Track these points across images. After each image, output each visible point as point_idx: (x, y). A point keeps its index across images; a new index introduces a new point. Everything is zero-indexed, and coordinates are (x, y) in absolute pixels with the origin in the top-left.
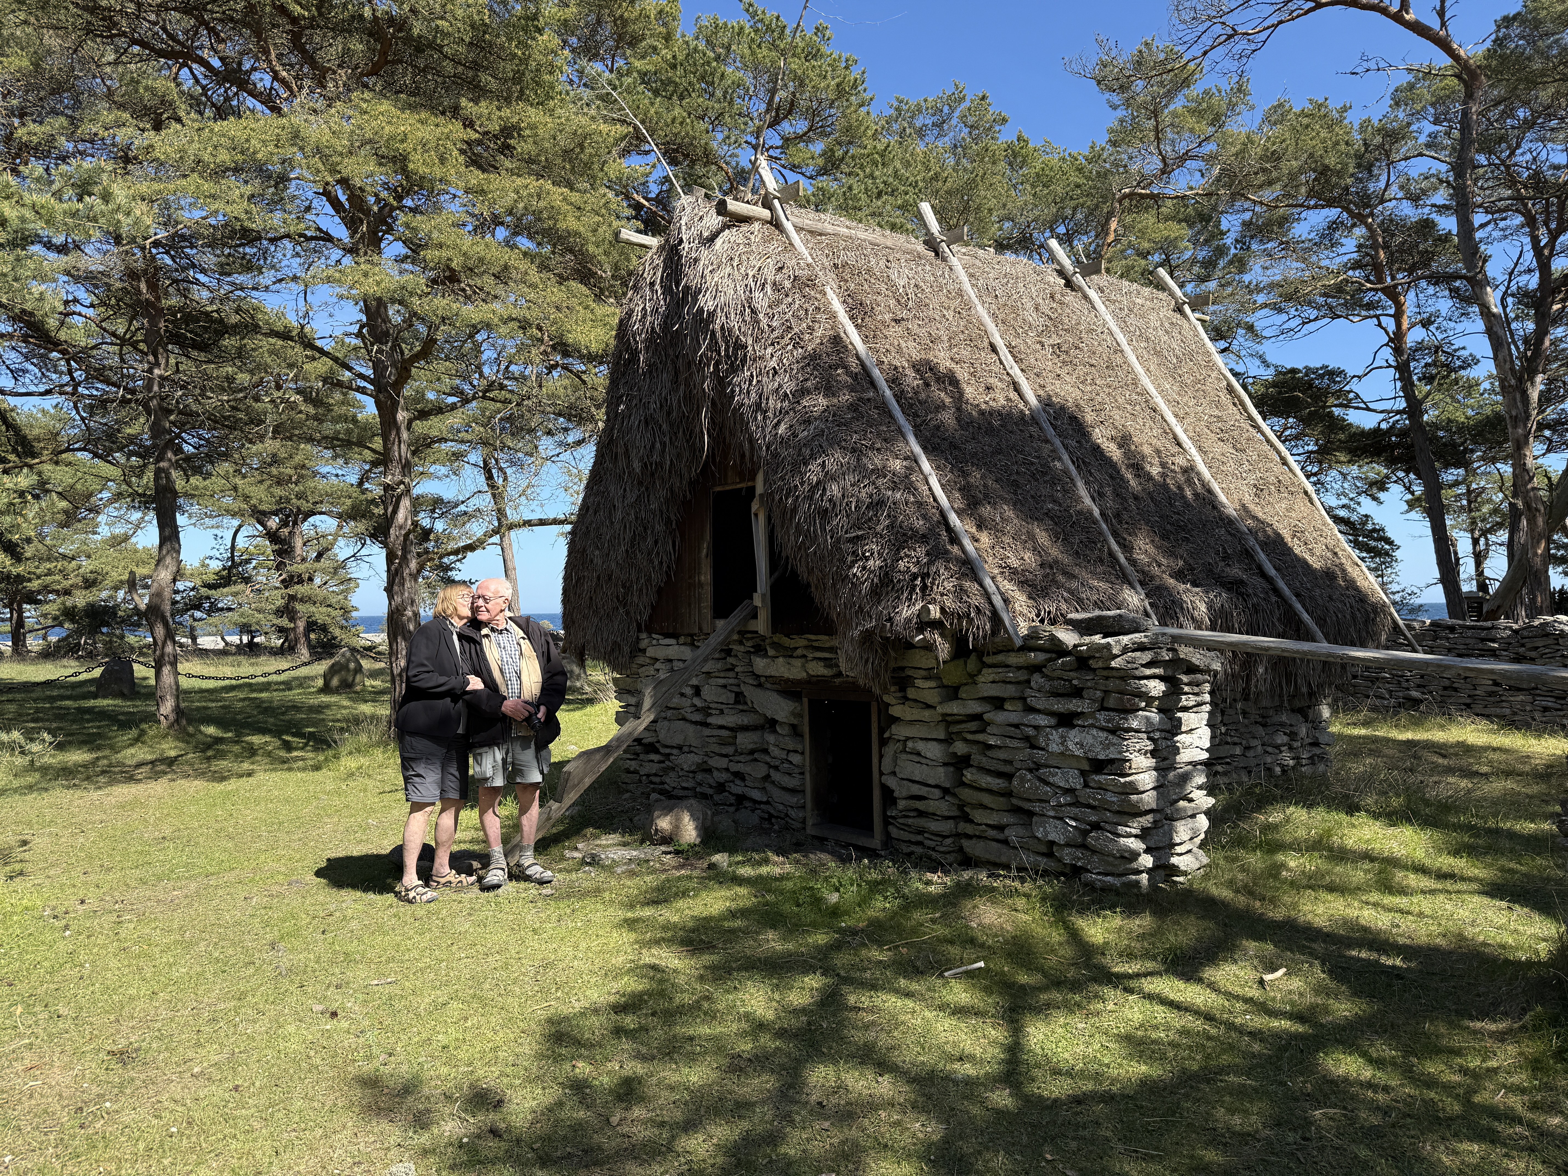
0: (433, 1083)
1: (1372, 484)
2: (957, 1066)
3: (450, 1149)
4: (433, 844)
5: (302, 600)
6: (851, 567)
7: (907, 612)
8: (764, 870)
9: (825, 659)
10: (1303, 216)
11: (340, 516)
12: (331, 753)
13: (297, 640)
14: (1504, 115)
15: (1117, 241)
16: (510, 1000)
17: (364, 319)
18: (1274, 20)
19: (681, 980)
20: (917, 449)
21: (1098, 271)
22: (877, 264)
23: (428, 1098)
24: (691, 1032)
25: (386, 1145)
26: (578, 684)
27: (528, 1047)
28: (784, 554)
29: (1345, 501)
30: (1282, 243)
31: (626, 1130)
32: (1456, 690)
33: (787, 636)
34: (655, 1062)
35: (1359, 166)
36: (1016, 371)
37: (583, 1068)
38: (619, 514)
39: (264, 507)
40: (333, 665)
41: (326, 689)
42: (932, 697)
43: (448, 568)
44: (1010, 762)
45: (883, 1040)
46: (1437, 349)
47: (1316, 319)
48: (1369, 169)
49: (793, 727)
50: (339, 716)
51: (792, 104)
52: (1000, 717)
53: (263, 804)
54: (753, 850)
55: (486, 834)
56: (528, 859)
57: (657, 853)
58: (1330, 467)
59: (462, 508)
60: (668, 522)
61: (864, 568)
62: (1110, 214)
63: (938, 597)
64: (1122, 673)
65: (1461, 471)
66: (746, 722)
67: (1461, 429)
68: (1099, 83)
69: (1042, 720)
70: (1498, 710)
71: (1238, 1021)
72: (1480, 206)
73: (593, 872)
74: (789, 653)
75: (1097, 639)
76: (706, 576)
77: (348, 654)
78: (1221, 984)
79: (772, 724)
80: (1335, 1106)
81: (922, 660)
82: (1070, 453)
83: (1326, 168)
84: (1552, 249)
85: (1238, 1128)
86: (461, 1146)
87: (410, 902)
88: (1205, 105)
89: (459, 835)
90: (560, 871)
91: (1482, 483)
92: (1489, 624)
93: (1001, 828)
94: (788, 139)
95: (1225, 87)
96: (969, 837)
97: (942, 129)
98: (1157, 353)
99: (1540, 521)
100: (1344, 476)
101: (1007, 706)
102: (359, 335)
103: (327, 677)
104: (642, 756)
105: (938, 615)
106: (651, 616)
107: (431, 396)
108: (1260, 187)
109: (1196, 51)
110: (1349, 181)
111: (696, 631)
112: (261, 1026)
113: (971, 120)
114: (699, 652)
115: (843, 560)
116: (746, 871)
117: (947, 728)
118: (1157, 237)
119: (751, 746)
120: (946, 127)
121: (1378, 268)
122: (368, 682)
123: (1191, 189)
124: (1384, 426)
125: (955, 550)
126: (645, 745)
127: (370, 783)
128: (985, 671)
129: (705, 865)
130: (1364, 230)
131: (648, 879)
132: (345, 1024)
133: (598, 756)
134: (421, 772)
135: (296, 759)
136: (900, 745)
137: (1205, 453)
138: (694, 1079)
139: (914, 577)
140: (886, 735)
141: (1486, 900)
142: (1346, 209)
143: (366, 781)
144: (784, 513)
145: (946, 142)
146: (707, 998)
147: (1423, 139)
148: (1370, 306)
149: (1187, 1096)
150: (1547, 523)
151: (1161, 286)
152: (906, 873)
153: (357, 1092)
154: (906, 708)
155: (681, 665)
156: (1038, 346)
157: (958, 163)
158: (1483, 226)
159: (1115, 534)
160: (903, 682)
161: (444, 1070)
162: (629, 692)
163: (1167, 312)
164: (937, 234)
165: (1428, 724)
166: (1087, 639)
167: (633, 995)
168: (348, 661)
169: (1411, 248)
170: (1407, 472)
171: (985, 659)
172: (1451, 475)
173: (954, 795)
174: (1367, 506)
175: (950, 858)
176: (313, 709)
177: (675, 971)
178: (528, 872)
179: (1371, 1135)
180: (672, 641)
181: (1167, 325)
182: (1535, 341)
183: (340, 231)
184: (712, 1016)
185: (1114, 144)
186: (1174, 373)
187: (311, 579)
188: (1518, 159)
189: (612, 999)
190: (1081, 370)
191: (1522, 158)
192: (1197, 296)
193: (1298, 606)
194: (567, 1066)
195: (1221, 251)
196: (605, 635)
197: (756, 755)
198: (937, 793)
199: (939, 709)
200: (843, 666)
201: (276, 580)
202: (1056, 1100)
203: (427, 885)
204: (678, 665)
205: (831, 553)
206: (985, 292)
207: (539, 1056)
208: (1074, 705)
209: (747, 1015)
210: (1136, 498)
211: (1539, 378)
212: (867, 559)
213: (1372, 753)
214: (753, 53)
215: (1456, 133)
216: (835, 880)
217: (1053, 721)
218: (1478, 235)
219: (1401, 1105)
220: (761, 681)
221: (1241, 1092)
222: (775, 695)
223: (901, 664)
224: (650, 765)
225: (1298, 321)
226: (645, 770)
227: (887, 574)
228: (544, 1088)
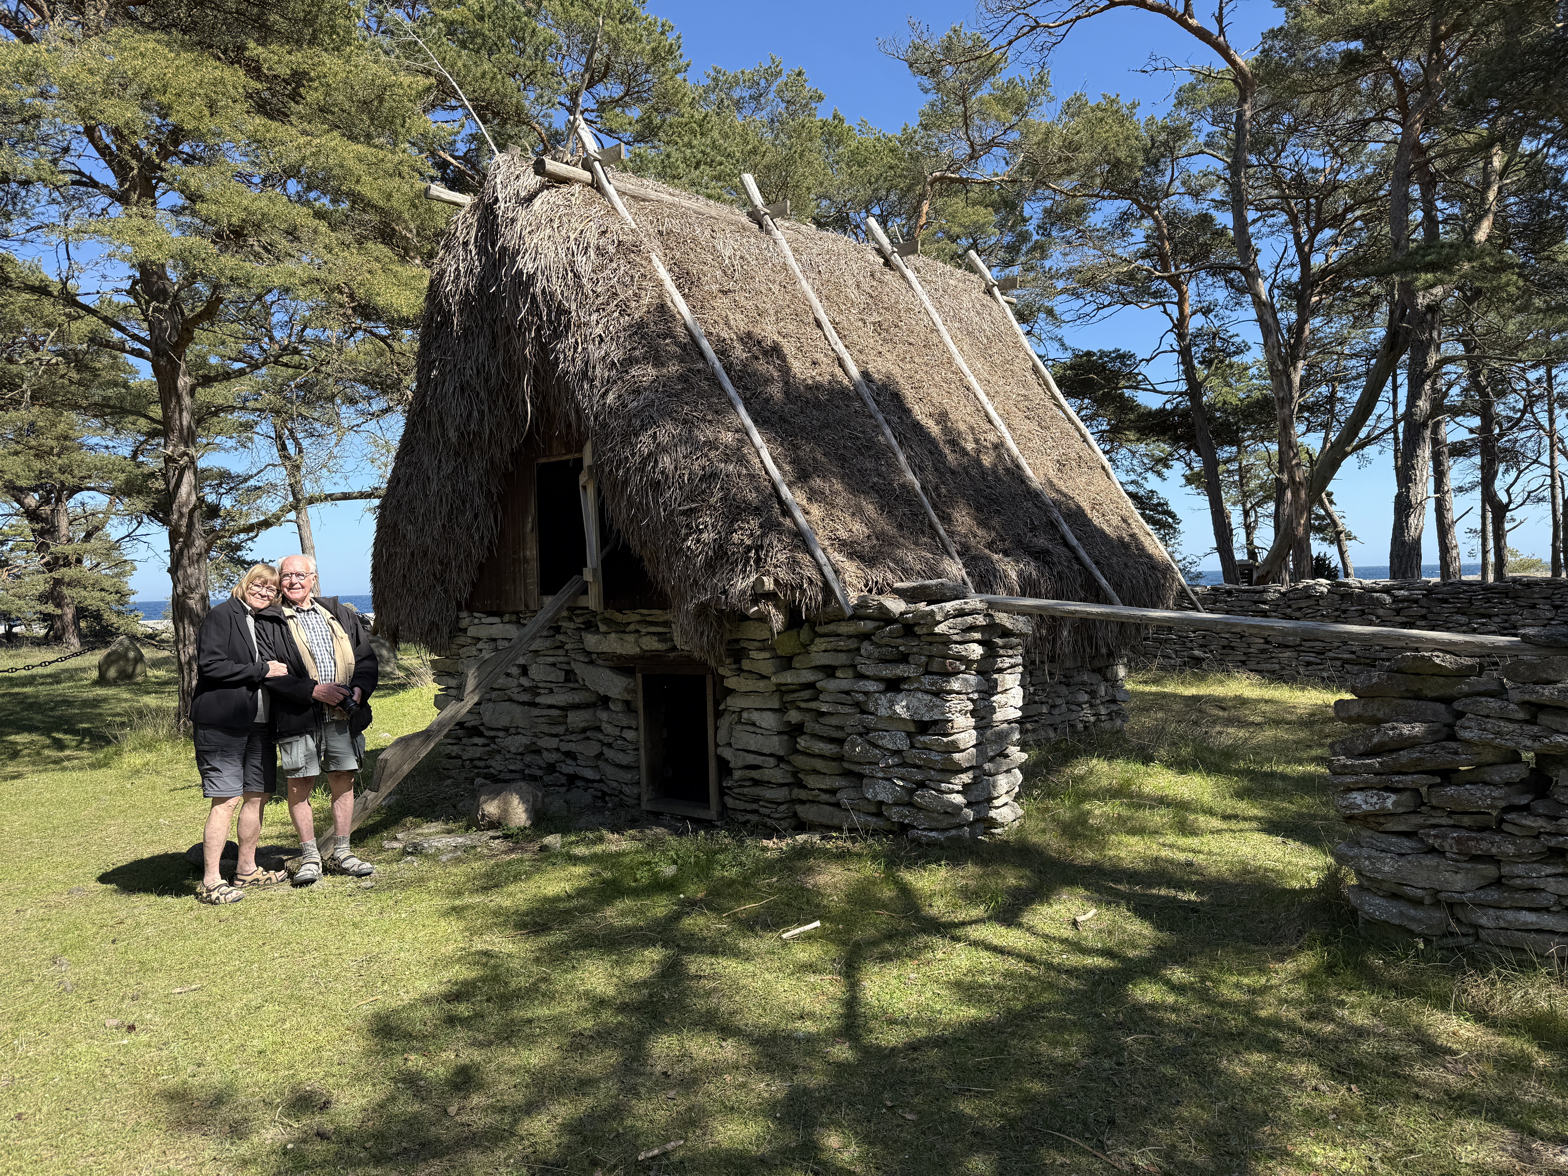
0: (250, 1090)
1: (1159, 461)
2: (798, 1024)
3: (273, 1158)
4: (236, 841)
5: (69, 584)
6: (685, 540)
7: (742, 584)
8: (598, 849)
9: (659, 634)
10: (1098, 206)
11: (112, 492)
12: (111, 749)
13: (64, 629)
14: (1271, 122)
15: (928, 223)
16: (332, 998)
17: (138, 275)
18: (1072, 15)
19: (515, 964)
20: (748, 422)
21: (914, 251)
22: (703, 234)
23: (245, 1107)
24: (529, 1015)
25: (200, 1160)
26: (388, 669)
27: (355, 1045)
28: (615, 528)
29: (1133, 477)
30: (1079, 231)
31: (465, 1118)
32: (1233, 648)
33: (620, 611)
34: (493, 1048)
35: (1147, 160)
36: (840, 347)
37: (415, 1061)
38: (434, 487)
39: (22, 483)
40: (109, 655)
41: (102, 681)
42: (766, 668)
43: (238, 547)
44: (842, 728)
45: (725, 1006)
46: (1215, 335)
47: (1109, 305)
48: (1156, 163)
49: (627, 703)
50: (118, 710)
51: (607, 67)
52: (832, 685)
53: (32, 808)
54: (587, 830)
55: (298, 828)
56: (343, 851)
57: (484, 838)
58: (1121, 446)
59: (252, 482)
60: (489, 494)
61: (698, 541)
62: (922, 196)
63: (772, 569)
64: (944, 639)
65: (1234, 449)
66: (577, 700)
67: (1235, 410)
68: (911, 66)
69: (872, 686)
70: (1269, 666)
71: (1056, 961)
72: (1251, 204)
73: (416, 862)
74: (621, 629)
75: (922, 606)
76: (532, 551)
77: (127, 642)
78: (1039, 927)
79: (604, 701)
80: (1144, 1032)
81: (755, 631)
82: (893, 429)
83: (1118, 160)
84: (1312, 246)
85: (1060, 1060)
86: (285, 1152)
87: (213, 903)
88: (1009, 94)
89: (264, 831)
90: (379, 862)
91: (1252, 460)
92: (1261, 587)
93: (833, 792)
94: (603, 103)
95: (1028, 78)
96: (802, 802)
97: (759, 103)
98: (969, 333)
99: (1303, 495)
100: (1133, 453)
101: (839, 674)
102: (131, 292)
103: (102, 668)
104: (464, 741)
105: (772, 587)
106: (472, 594)
107: (213, 360)
108: (1060, 176)
109: (1002, 40)
110: (1139, 174)
111: (522, 608)
112: (46, 1047)
113: (788, 95)
114: (526, 629)
115: (676, 533)
116: (581, 850)
117: (781, 698)
118: (966, 221)
119: (583, 724)
120: (763, 100)
121: (1163, 258)
122: (151, 673)
123: (996, 175)
124: (1169, 406)
125: (788, 522)
126: (467, 728)
127: (159, 780)
128: (817, 640)
129: (537, 847)
130: (1152, 222)
131: (476, 865)
132: (144, 1038)
133: (417, 742)
134: (217, 765)
135: (68, 758)
136: (735, 717)
137: (1014, 430)
138: (534, 1061)
139: (749, 549)
140: (722, 707)
141: (1264, 837)
142: (1136, 201)
143: (154, 778)
144: (614, 485)
145: (763, 116)
146: (545, 980)
147: (1202, 139)
148: (1156, 294)
149: (1013, 1034)
150: (1308, 495)
151: (972, 268)
152: (743, 842)
153: (163, 1108)
154: (741, 679)
155: (506, 644)
156: (860, 324)
157: (777, 137)
158: (1254, 221)
159: (935, 507)
160: (737, 654)
161: (263, 1076)
162: (449, 674)
163: (978, 293)
164: (760, 206)
165: (1210, 681)
166: (912, 607)
167: (465, 983)
168: (127, 649)
169: (1192, 241)
170: (1188, 449)
171: (817, 629)
172: (1226, 451)
173: (789, 762)
174: (1152, 482)
175: (785, 824)
176: (85, 703)
177: (509, 956)
178: (345, 865)
179: (1174, 1055)
180: (496, 620)
181: (978, 306)
182: (1297, 329)
183: (106, 177)
184: (550, 997)
185: (925, 127)
186: (985, 353)
187: (79, 561)
188: (1282, 161)
189: (443, 988)
190: (901, 348)
191: (1287, 160)
192: (1007, 279)
193: (1098, 574)
194: (398, 1060)
195: (1024, 237)
196: (421, 615)
197: (588, 734)
198: (772, 761)
199: (774, 679)
200: (678, 641)
201: (37, 561)
202: (893, 1049)
203: (231, 884)
204: (502, 644)
205: (664, 526)
206: (810, 267)
207: (369, 1053)
208: (901, 670)
209: (587, 993)
210: (953, 472)
211: (1301, 364)
212: (701, 532)
213: (1161, 708)
214: (566, 11)
215: (1231, 135)
216: (672, 853)
217: (881, 687)
218: (1251, 230)
219: (1200, 1026)
220: (591, 659)
221: (1060, 1026)
222: (608, 671)
223: (735, 636)
224: (474, 749)
225: (1093, 306)
226: (471, 753)
227: (721, 546)
228: (374, 1085)
